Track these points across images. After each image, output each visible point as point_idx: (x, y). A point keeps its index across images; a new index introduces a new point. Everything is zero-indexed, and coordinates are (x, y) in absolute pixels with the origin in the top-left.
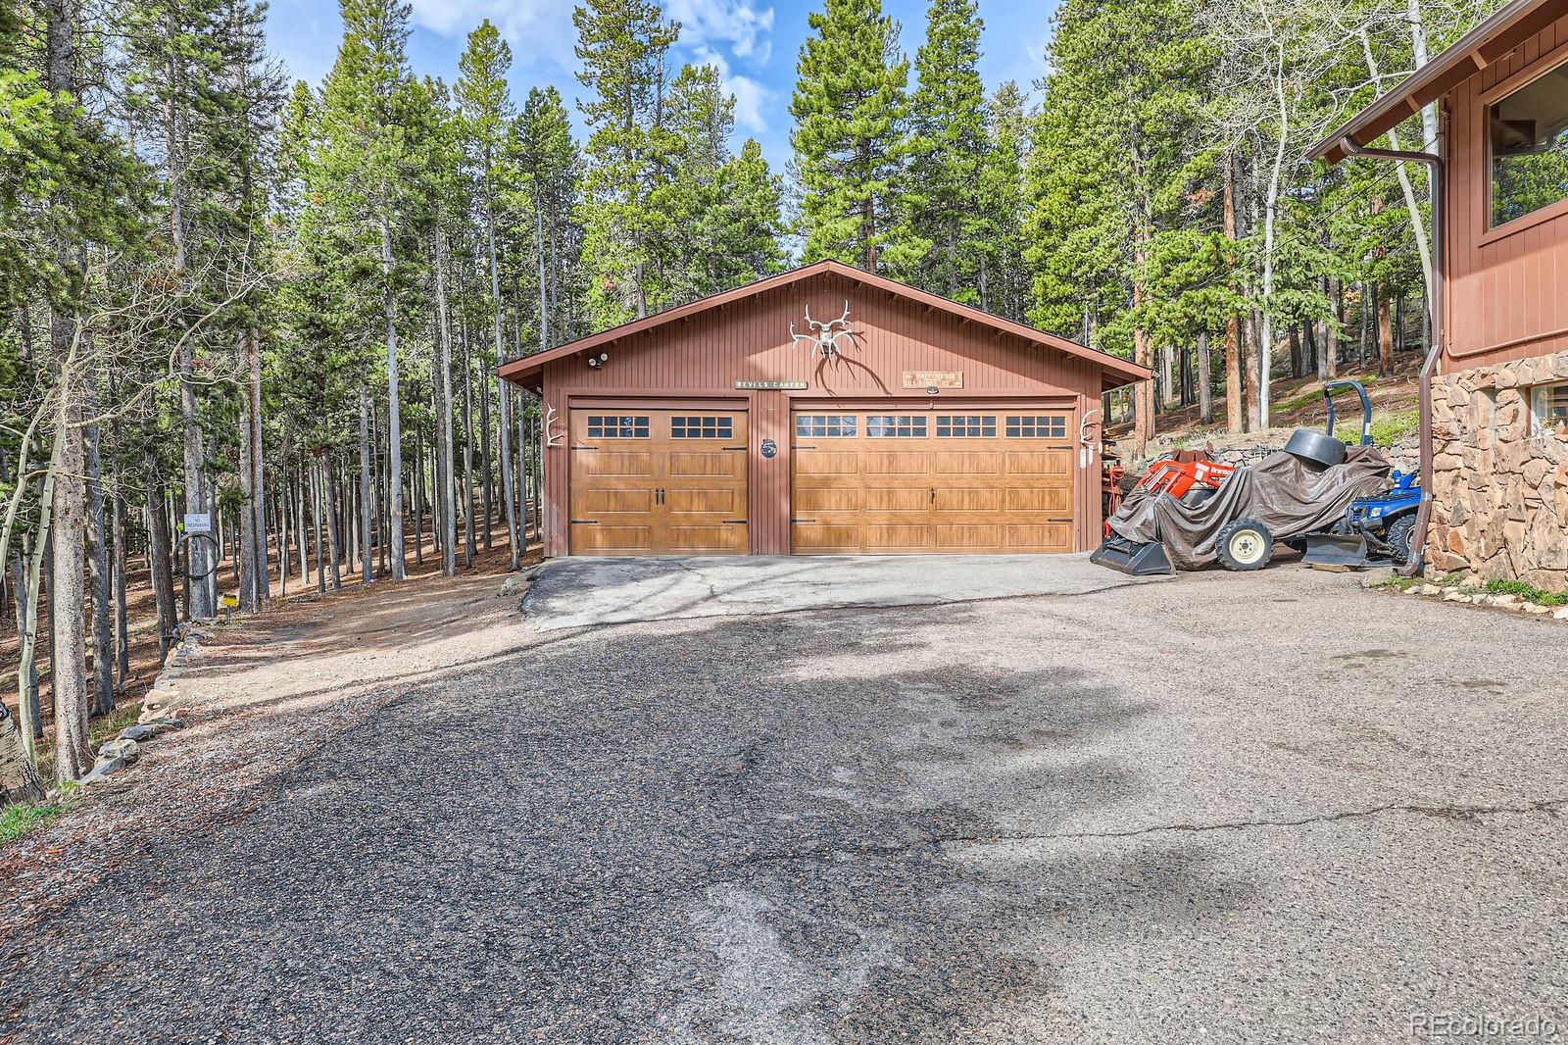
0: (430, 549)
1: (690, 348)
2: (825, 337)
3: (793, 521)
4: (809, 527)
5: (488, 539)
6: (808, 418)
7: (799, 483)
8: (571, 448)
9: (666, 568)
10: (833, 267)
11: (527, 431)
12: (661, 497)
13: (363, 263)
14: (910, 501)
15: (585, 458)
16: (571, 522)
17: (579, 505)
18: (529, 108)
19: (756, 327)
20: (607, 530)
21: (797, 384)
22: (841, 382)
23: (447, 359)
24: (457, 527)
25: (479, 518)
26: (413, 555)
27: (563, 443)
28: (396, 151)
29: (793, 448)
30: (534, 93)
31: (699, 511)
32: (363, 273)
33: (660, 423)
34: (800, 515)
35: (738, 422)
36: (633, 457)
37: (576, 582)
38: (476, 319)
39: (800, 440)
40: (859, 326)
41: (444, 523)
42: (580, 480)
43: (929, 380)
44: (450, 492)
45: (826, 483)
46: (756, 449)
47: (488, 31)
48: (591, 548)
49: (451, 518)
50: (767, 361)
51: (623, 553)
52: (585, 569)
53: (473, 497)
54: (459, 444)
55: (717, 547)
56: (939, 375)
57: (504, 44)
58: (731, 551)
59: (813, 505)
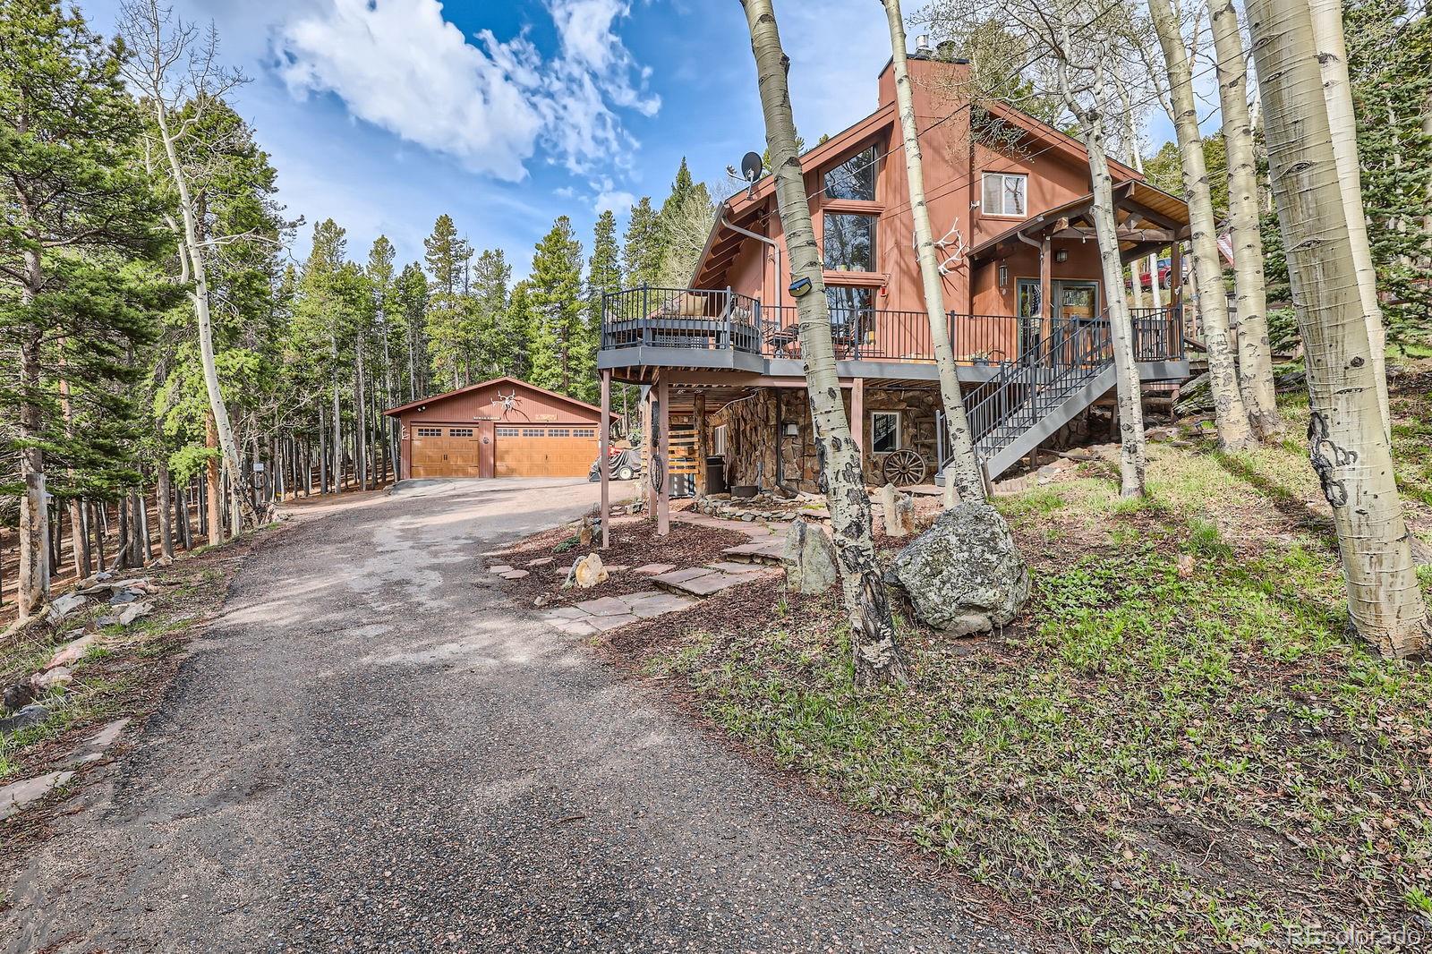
0: (352, 482)
1: (456, 406)
2: (507, 402)
3: (495, 466)
4: (501, 466)
5: (384, 477)
6: (501, 429)
7: (497, 453)
8: (411, 440)
9: (444, 482)
10: (507, 378)
11: (396, 429)
12: (446, 458)
13: (324, 354)
14: (539, 459)
15: (416, 443)
16: (411, 467)
17: (414, 459)
18: (405, 273)
19: (481, 398)
20: (425, 470)
21: (495, 418)
22: (513, 417)
23: (363, 389)
24: (367, 471)
25: (380, 466)
26: (343, 485)
27: (408, 438)
28: (339, 307)
29: (495, 440)
30: (407, 267)
31: (460, 462)
32: (323, 358)
33: (446, 431)
34: (498, 464)
35: (475, 431)
36: (435, 444)
37: (410, 486)
38: (377, 372)
39: (498, 438)
40: (519, 398)
41: (360, 467)
42: (415, 451)
43: (544, 418)
44: (364, 454)
45: (507, 452)
46: (481, 441)
47: (383, 240)
48: (419, 475)
49: (364, 465)
50: (485, 409)
51: (431, 477)
52: (414, 482)
53: (376, 454)
54: (368, 430)
55: (466, 475)
56: (548, 416)
57: (392, 247)
58: (472, 476)
59: (502, 459)
